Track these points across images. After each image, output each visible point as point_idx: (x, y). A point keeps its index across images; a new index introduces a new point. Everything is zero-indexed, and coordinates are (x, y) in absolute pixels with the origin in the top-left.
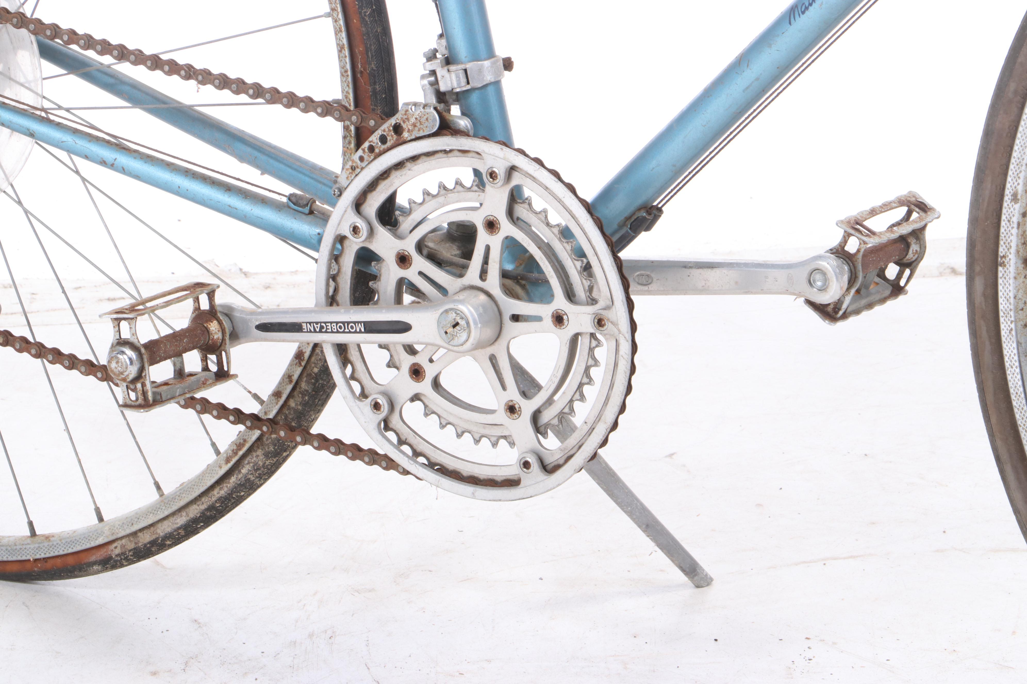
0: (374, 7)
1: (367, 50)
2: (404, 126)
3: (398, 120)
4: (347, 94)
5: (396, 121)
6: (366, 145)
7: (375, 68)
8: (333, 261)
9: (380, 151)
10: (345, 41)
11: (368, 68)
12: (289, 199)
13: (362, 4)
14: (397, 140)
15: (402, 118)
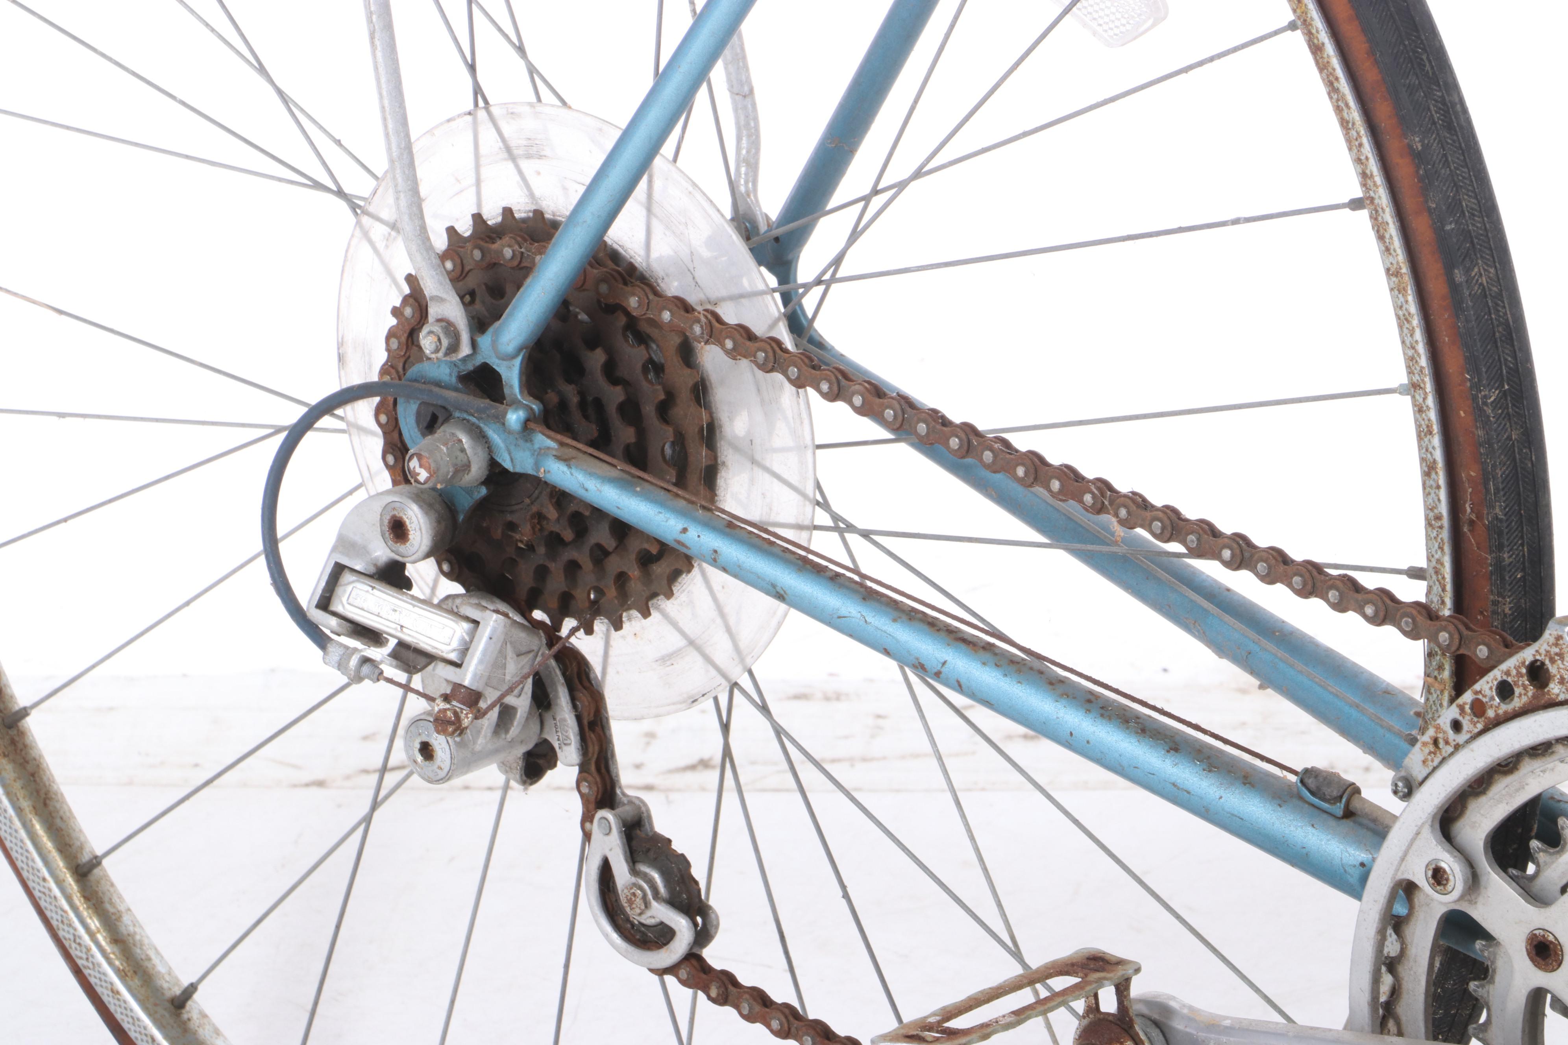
0: (1506, 387)
1: (1486, 477)
2: (1553, 669)
3: (1540, 655)
4: (1439, 566)
5: (1534, 655)
6: (1467, 697)
7: (1501, 516)
8: (1390, 931)
9: (1497, 715)
10: (1438, 455)
11: (1488, 514)
12: (1302, 781)
13: (1480, 380)
14: (1534, 697)
15: (1547, 652)
